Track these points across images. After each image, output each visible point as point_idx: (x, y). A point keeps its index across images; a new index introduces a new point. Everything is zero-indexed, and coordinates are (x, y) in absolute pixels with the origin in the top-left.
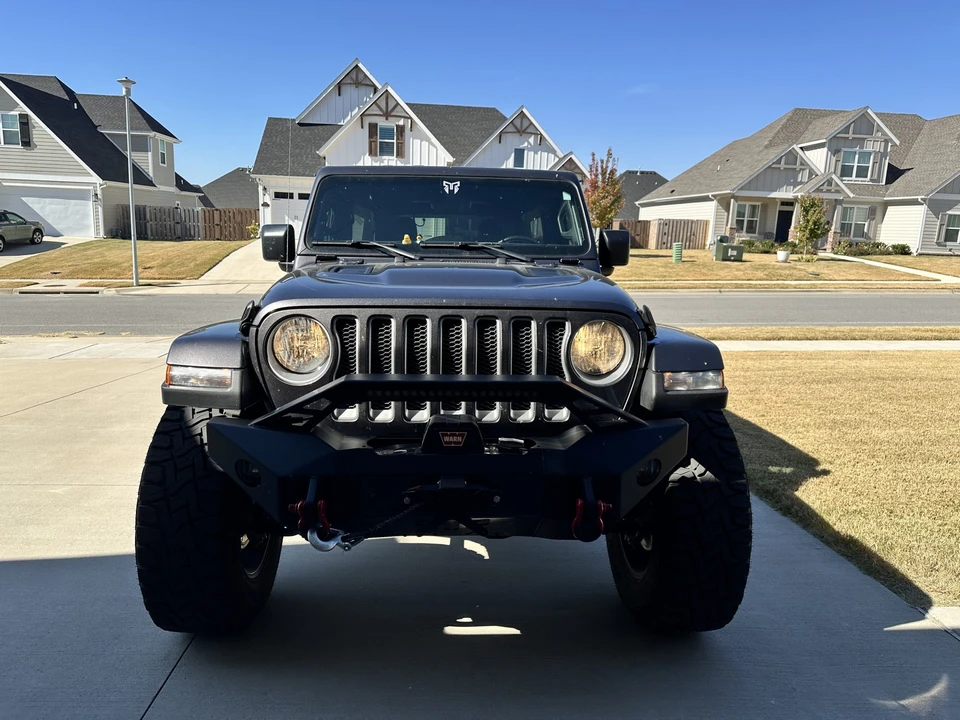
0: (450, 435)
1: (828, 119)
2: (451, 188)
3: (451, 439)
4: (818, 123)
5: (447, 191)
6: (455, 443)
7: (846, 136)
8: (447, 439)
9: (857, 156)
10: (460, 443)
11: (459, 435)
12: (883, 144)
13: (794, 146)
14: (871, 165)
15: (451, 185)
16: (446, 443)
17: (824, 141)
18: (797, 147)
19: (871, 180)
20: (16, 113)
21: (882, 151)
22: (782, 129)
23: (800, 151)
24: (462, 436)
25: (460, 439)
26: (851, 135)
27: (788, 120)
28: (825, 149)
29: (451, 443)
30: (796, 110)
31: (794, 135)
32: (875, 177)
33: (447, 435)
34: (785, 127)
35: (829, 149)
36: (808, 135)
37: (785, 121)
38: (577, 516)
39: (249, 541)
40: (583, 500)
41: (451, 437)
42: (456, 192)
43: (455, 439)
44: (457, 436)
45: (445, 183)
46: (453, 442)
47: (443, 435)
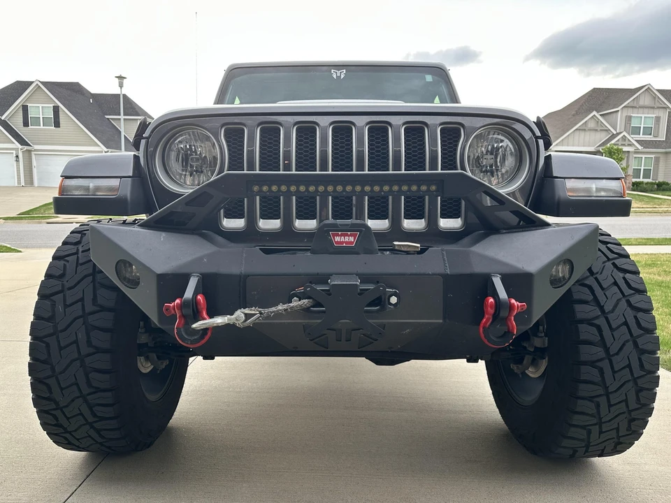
0: (341, 235)
1: (619, 94)
2: (339, 75)
3: (343, 239)
4: (612, 97)
5: (335, 76)
6: (346, 243)
7: (634, 105)
8: (337, 239)
9: (643, 120)
10: (352, 243)
11: (351, 235)
13: (595, 114)
14: (654, 126)
15: (339, 72)
16: (337, 243)
17: (617, 109)
18: (597, 114)
19: (654, 137)
20: (51, 105)
22: (585, 103)
23: (600, 117)
24: (354, 236)
25: (352, 239)
27: (589, 96)
29: (342, 243)
31: (594, 106)
33: (338, 235)
34: (587, 101)
36: (605, 106)
37: (587, 97)
38: (487, 316)
39: (152, 366)
40: (494, 298)
41: (343, 237)
42: (342, 77)
43: (347, 239)
44: (349, 236)
45: (332, 71)
46: (345, 242)
47: (334, 235)
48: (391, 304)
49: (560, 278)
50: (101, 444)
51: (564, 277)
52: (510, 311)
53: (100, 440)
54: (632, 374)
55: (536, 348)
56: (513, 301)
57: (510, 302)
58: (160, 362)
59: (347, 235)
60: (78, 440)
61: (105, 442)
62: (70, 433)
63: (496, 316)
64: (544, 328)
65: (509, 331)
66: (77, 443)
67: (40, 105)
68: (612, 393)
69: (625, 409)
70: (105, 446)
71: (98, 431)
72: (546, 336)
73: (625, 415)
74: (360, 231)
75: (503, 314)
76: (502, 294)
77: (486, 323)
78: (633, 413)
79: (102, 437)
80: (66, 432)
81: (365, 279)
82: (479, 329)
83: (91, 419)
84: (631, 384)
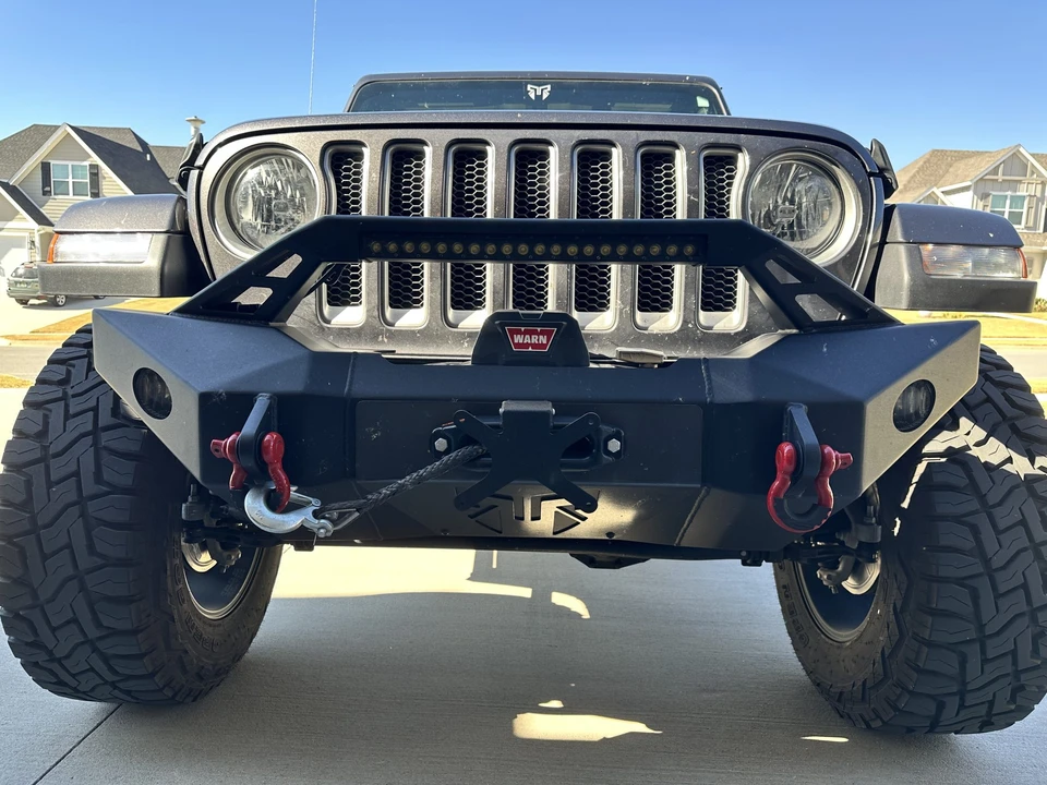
0: (525, 333)
1: (972, 161)
2: (539, 93)
3: (527, 339)
4: (961, 165)
5: (532, 96)
6: (534, 346)
7: (995, 177)
8: (518, 339)
9: (1008, 202)
10: (544, 346)
11: (542, 333)
12: (1039, 187)
13: (935, 189)
14: (1025, 210)
15: (539, 89)
16: (518, 345)
17: (969, 183)
18: (938, 191)
19: (1027, 228)
20: (87, 163)
21: (1039, 195)
22: (918, 172)
23: (942, 196)
24: (548, 334)
25: (543, 339)
26: (1000, 177)
27: (925, 163)
28: (971, 193)
29: (527, 345)
30: (934, 151)
31: (933, 178)
32: (1031, 224)
33: (519, 332)
34: (921, 169)
35: (975, 193)
36: (948, 177)
37: (921, 163)
38: (779, 475)
39: (215, 562)
40: (793, 442)
41: (528, 336)
42: (545, 96)
43: (534, 339)
44: (538, 334)
45: (529, 87)
46: (531, 345)
47: (514, 333)
48: (609, 453)
49: (910, 416)
50: (114, 685)
51: (917, 413)
52: (822, 468)
53: (110, 677)
54: (1029, 601)
55: (861, 543)
56: (828, 449)
57: (823, 452)
58: (226, 554)
59: (535, 332)
60: (74, 676)
61: (118, 681)
62: (59, 661)
63: (796, 476)
64: (875, 509)
65: (820, 504)
66: (73, 683)
67: (70, 163)
68: (991, 636)
69: (1009, 669)
70: (121, 690)
71: (106, 659)
72: (878, 523)
73: (1009, 679)
74: (559, 326)
75: (810, 472)
76: (808, 436)
77: (779, 488)
78: (1023, 677)
79: (115, 673)
80: (53, 659)
81: (564, 407)
82: (766, 501)
83: (93, 633)
84: (1026, 620)
